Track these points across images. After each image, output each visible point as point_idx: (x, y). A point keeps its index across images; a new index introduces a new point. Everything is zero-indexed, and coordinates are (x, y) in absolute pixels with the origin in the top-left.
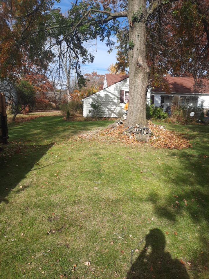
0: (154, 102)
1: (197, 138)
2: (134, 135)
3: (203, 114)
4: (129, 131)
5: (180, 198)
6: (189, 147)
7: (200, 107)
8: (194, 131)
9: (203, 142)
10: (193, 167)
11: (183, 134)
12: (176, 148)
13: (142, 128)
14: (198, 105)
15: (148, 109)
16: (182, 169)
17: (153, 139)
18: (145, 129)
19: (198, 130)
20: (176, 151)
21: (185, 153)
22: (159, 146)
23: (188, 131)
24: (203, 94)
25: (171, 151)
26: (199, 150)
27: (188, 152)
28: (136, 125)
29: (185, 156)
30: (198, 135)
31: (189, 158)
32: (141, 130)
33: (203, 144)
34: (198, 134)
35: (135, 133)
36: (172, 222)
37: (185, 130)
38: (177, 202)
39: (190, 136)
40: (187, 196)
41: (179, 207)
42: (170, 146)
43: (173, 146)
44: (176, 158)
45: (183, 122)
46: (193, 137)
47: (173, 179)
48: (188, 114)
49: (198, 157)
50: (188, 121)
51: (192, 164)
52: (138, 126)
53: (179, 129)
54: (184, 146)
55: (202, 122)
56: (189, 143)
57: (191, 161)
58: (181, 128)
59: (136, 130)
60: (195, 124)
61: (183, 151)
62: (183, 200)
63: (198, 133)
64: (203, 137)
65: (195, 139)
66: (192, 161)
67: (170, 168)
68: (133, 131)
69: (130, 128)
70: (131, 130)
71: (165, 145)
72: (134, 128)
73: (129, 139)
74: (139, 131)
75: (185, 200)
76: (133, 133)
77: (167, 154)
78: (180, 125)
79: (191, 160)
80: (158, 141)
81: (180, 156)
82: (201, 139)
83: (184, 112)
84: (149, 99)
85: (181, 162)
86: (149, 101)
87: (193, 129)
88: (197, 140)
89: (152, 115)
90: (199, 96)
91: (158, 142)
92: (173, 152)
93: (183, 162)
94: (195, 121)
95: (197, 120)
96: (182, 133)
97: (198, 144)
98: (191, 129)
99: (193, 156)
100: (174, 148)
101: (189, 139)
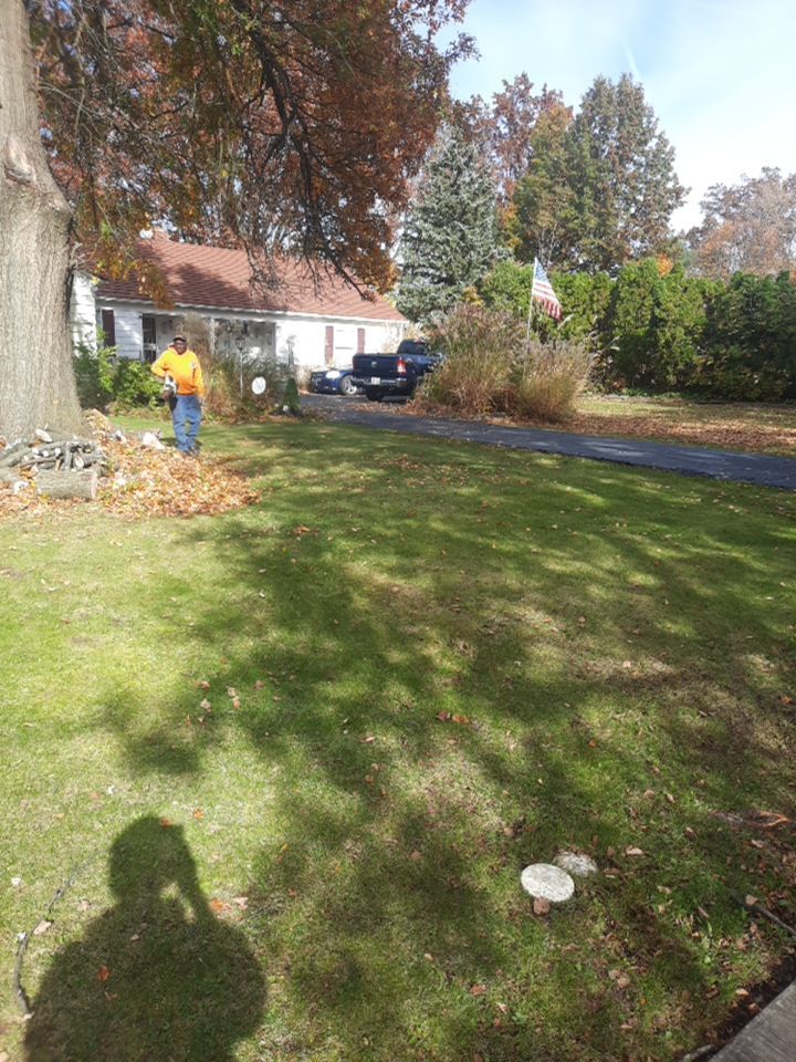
0: (117, 340)
1: (278, 467)
2: (30, 474)
3: (293, 383)
4: (10, 460)
5: (217, 687)
6: (249, 501)
7: (286, 362)
8: (269, 447)
9: (296, 482)
10: (262, 571)
11: (229, 460)
12: (205, 509)
13: (65, 444)
14: (278, 354)
15: (85, 367)
16: (226, 584)
17: (115, 487)
18: (78, 446)
19: (279, 441)
20: (205, 521)
21: (238, 525)
22: (142, 509)
23: (248, 449)
24: (289, 313)
25: (184, 522)
26: (282, 510)
27: (248, 519)
28: (39, 432)
29: (238, 535)
30: (279, 460)
31: (248, 540)
32: (61, 455)
33: (295, 489)
34: (281, 456)
35: (35, 468)
36: (182, 782)
37: (238, 443)
38: (205, 703)
39: (255, 463)
40: (242, 676)
41: (212, 718)
42: (182, 508)
43: (194, 507)
44: (204, 549)
45: (231, 416)
46: (263, 467)
47: (192, 624)
48: (245, 387)
49: (279, 536)
50: (248, 409)
51: (258, 562)
52: (47, 437)
53: (217, 441)
54: (234, 500)
55: (294, 412)
56: (249, 490)
57: (254, 551)
58: (223, 436)
59: (41, 455)
60: (271, 421)
61: (228, 518)
62: (226, 690)
63: (281, 451)
64: (296, 464)
65: (269, 473)
66: (260, 552)
67: (180, 588)
68: (26, 458)
69: (8, 447)
70: (16, 455)
71: (161, 503)
72: (31, 446)
73: (10, 496)
74: (54, 458)
75: (232, 691)
76: (29, 469)
77: (172, 537)
78: (222, 428)
79: (254, 547)
80: (137, 492)
81: (217, 538)
82: (288, 471)
83: (231, 377)
84: (90, 324)
85: (222, 558)
86: (94, 336)
87: (265, 439)
88: (278, 474)
89: (110, 390)
90: (279, 322)
91: (135, 497)
92: (194, 526)
93: (227, 557)
94: (271, 409)
95: (277, 405)
96: (227, 455)
97: (279, 488)
98: (258, 439)
99: (264, 535)
100: (199, 513)
101: (252, 474)
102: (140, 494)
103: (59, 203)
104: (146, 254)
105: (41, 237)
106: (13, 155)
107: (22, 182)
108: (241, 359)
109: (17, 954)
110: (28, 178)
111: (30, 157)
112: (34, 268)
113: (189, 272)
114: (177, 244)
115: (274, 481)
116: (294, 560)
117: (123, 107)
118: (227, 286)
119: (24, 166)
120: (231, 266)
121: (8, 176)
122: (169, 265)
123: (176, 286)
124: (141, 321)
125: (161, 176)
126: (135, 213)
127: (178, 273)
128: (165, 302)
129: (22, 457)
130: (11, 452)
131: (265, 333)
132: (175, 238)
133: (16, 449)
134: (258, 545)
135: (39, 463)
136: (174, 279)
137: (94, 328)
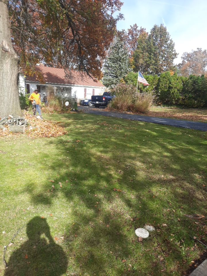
0: (30, 92)
1: (72, 125)
2: (7, 126)
3: (76, 103)
4: (2, 123)
5: (56, 182)
6: (64, 134)
7: (74, 98)
8: (70, 119)
9: (77, 128)
10: (68, 152)
11: (59, 123)
12: (53, 136)
13: (17, 119)
14: (72, 95)
15: (22, 99)
16: (58, 155)
17: (30, 130)
18: (20, 119)
19: (72, 118)
20: (53, 139)
21: (62, 140)
22: (37, 135)
23: (64, 120)
24: (75, 85)
25: (48, 139)
26: (73, 136)
27: (64, 138)
28: (10, 116)
29: (61, 142)
30: (73, 123)
31: (64, 144)
32: (16, 121)
33: (76, 130)
34: (73, 122)
35: (9, 125)
36: (47, 206)
37: (61, 118)
38: (53, 186)
39: (66, 124)
40: (63, 179)
41: (55, 190)
42: (47, 135)
43: (50, 135)
44: (53, 146)
45: (60, 111)
46: (68, 125)
47: (50, 165)
48: (63, 104)
49: (72, 143)
50: (64, 110)
51: (67, 149)
52: (12, 117)
53: (56, 118)
54: (61, 133)
55: (76, 110)
56: (64, 131)
57: (66, 146)
58: (58, 117)
59: (10, 121)
60: (70, 113)
61: (59, 138)
62: (59, 183)
63: (73, 121)
64: (76, 124)
65: (70, 126)
66: (67, 147)
67: (47, 156)
68: (7, 122)
69: (2, 119)
70: (4, 122)
71: (42, 134)
72: (8, 119)
73: (2, 132)
74: (14, 122)
75: (60, 183)
76: (7, 125)
77: (44, 143)
78: (57, 115)
79: (66, 145)
80: (35, 131)
81: (56, 143)
82: (75, 126)
83: (60, 102)
84: (23, 88)
85: (57, 148)
86: (24, 91)
87: (69, 117)
88: (72, 127)
89: (29, 105)
90: (72, 87)
92: (50, 140)
93: (59, 148)
94: (70, 110)
95: (72, 109)
96: (59, 121)
97: (72, 130)
98: (67, 117)
99: (68, 142)
100: (51, 136)
101: (65, 127)
102: (36, 132)
103: (16, 56)
104: (38, 69)
105: (11, 65)
106: (4, 44)
107: (6, 51)
108: (63, 97)
109: (4, 251)
110: (8, 50)
111: (8, 45)
112: (9, 73)
113: (49, 74)
114: (46, 67)
115: (71, 128)
116: (76, 149)
117: (32, 32)
118: (59, 78)
119: (7, 47)
120: (60, 73)
121: (3, 50)
122: (44, 73)
123: (46, 78)
124: (36, 87)
125: (42, 50)
126: (35, 59)
127: (46, 75)
128: (43, 82)
129: (5, 122)
130: (3, 121)
131: (69, 90)
132: (45, 66)
133: (4, 120)
134: (67, 145)
135: (10, 124)
136: (45, 76)
137: (24, 89)
